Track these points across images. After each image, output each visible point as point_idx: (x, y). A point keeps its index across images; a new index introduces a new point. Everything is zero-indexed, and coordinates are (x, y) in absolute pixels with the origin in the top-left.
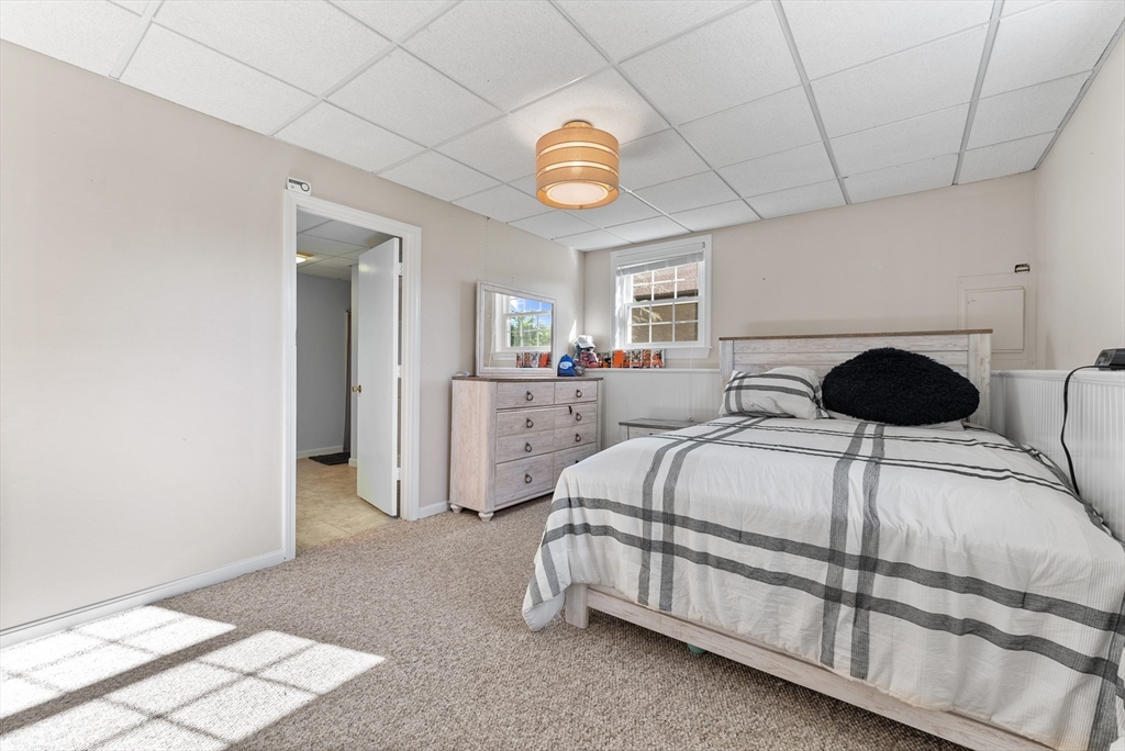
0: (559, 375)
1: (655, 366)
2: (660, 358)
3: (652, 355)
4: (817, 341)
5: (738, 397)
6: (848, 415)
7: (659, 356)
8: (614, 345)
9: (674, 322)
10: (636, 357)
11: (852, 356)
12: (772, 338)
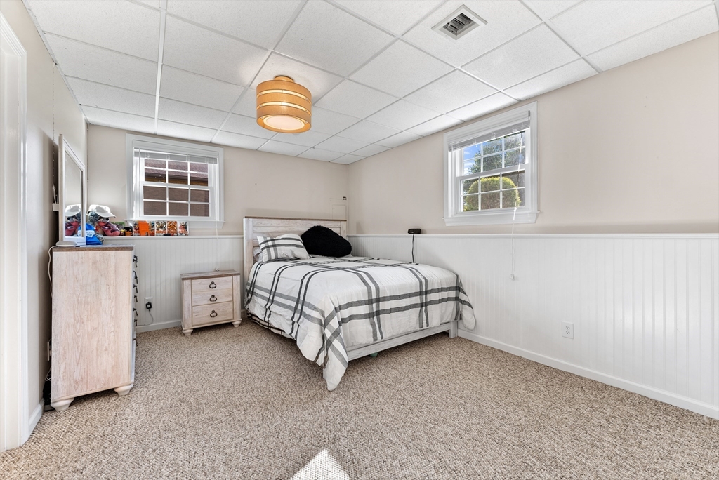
0: (87, 244)
1: (181, 235)
2: (186, 228)
3: (178, 225)
4: (293, 221)
5: (276, 251)
6: (320, 255)
7: (184, 226)
8: (132, 216)
9: (189, 202)
10: (162, 227)
11: (307, 229)
12: (274, 218)
